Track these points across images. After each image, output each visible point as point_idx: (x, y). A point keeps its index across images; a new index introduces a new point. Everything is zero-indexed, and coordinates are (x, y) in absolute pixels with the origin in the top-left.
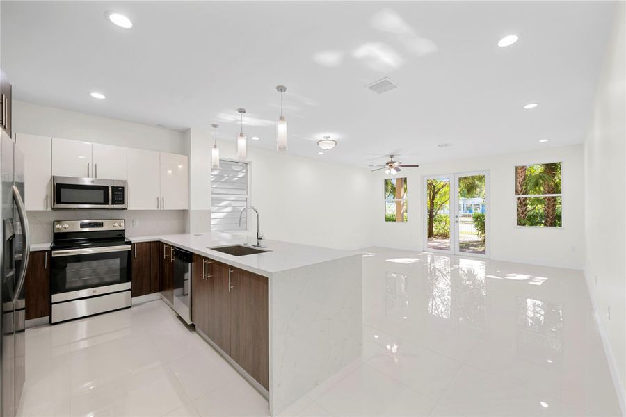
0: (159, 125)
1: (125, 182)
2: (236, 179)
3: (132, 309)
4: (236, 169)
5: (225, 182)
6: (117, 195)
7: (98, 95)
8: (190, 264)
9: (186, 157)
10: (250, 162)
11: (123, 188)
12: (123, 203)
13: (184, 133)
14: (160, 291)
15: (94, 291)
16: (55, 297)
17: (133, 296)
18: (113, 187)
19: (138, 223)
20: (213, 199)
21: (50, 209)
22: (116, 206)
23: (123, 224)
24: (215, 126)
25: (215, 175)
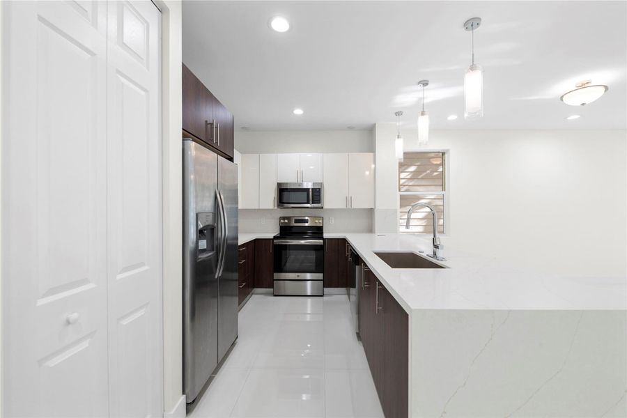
0: (349, 128)
1: (322, 184)
2: (436, 174)
3: (325, 298)
4: (435, 163)
5: (422, 178)
6: (315, 195)
7: (298, 112)
8: (357, 267)
9: (372, 154)
10: (448, 150)
11: (320, 189)
12: (320, 203)
13: (371, 131)
14: (346, 287)
15: (298, 276)
16: (276, 276)
17: (324, 286)
18: (312, 189)
19: (333, 221)
20: (402, 197)
21: (276, 208)
22: (315, 205)
23: (321, 221)
24: (398, 114)
25: (411, 172)
